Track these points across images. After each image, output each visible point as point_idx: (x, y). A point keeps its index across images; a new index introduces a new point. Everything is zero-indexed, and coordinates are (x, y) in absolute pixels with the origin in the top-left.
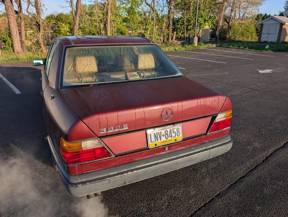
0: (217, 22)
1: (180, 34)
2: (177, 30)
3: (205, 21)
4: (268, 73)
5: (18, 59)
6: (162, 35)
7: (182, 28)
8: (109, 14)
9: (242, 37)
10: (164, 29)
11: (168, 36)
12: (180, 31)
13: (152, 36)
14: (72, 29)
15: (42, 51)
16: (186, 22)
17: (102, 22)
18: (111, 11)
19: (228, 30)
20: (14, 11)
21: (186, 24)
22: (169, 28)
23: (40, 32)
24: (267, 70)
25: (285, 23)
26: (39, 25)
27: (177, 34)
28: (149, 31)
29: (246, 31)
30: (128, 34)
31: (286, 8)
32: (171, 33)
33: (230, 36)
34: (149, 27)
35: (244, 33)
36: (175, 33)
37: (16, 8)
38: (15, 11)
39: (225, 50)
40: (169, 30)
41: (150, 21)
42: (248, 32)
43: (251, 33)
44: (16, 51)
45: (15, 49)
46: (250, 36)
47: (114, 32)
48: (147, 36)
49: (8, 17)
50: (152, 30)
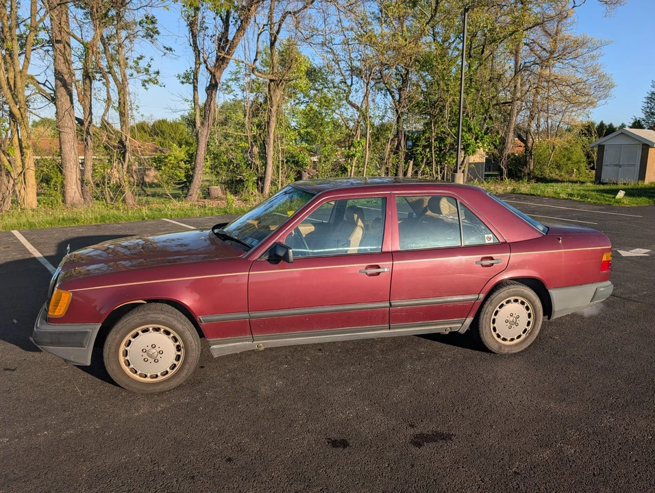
0: (503, 141)
1: (423, 166)
2: (415, 158)
3: (476, 139)
4: (641, 257)
5: (75, 220)
6: (383, 168)
7: (425, 152)
8: (273, 125)
9: (558, 172)
10: (387, 156)
11: (397, 170)
12: (423, 158)
13: (361, 169)
14: (192, 154)
15: (124, 201)
16: (435, 141)
17: (255, 141)
18: (278, 119)
19: (526, 157)
20: (74, 119)
21: (435, 144)
22: (397, 153)
23: (124, 161)
24: (637, 249)
25: (653, 144)
26: (124, 147)
27: (414, 165)
28: (356, 159)
29: (564, 160)
30: (310, 166)
31: (647, 112)
32: (402, 164)
33: (532, 168)
34: (357, 151)
35: (561, 163)
36: (412, 162)
37: (79, 112)
38: (77, 119)
39: (525, 200)
40: (397, 158)
41: (359, 139)
42: (570, 162)
43: (577, 162)
44: (69, 200)
45: (67, 196)
46: (575, 170)
47: (283, 161)
48: (351, 170)
49: (60, 132)
50: (362, 157)
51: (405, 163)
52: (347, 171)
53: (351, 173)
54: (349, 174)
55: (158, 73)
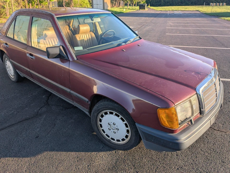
1: (35, 6)
2: (31, 2)
12: (35, 3)
13: (11, 7)
19: (71, 2)
27: (32, 5)
28: (8, 3)
29: (83, 3)
32: (27, 5)
40: (24, 2)
43: (86, 4)
50: (10, 2)
51: (28, 4)
52: (5, 8)
53: (7, 9)
54: (6, 9)
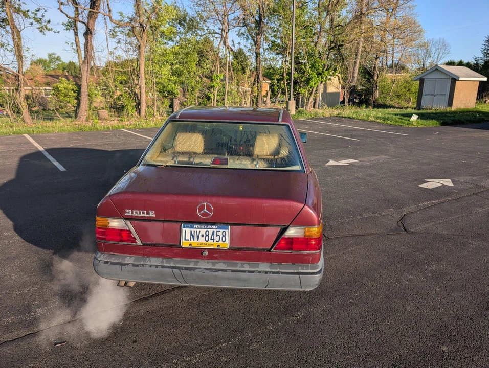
1: (278, 96)
7: (280, 84)
9: (397, 101)
11: (257, 98)
12: (279, 89)
15: (23, 120)
21: (286, 78)
24: (348, 160)
25: (459, 78)
28: (217, 89)
29: (405, 90)
30: (180, 94)
33: (377, 97)
34: (216, 83)
35: (401, 93)
36: (269, 92)
41: (219, 74)
46: (412, 99)
48: (214, 98)
52: (211, 98)
54: (213, 102)
55: (49, 22)
